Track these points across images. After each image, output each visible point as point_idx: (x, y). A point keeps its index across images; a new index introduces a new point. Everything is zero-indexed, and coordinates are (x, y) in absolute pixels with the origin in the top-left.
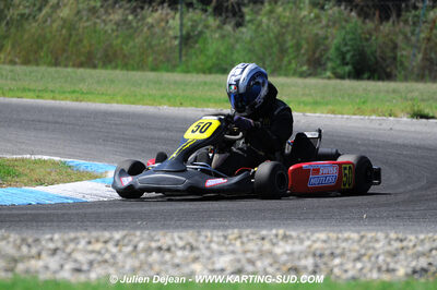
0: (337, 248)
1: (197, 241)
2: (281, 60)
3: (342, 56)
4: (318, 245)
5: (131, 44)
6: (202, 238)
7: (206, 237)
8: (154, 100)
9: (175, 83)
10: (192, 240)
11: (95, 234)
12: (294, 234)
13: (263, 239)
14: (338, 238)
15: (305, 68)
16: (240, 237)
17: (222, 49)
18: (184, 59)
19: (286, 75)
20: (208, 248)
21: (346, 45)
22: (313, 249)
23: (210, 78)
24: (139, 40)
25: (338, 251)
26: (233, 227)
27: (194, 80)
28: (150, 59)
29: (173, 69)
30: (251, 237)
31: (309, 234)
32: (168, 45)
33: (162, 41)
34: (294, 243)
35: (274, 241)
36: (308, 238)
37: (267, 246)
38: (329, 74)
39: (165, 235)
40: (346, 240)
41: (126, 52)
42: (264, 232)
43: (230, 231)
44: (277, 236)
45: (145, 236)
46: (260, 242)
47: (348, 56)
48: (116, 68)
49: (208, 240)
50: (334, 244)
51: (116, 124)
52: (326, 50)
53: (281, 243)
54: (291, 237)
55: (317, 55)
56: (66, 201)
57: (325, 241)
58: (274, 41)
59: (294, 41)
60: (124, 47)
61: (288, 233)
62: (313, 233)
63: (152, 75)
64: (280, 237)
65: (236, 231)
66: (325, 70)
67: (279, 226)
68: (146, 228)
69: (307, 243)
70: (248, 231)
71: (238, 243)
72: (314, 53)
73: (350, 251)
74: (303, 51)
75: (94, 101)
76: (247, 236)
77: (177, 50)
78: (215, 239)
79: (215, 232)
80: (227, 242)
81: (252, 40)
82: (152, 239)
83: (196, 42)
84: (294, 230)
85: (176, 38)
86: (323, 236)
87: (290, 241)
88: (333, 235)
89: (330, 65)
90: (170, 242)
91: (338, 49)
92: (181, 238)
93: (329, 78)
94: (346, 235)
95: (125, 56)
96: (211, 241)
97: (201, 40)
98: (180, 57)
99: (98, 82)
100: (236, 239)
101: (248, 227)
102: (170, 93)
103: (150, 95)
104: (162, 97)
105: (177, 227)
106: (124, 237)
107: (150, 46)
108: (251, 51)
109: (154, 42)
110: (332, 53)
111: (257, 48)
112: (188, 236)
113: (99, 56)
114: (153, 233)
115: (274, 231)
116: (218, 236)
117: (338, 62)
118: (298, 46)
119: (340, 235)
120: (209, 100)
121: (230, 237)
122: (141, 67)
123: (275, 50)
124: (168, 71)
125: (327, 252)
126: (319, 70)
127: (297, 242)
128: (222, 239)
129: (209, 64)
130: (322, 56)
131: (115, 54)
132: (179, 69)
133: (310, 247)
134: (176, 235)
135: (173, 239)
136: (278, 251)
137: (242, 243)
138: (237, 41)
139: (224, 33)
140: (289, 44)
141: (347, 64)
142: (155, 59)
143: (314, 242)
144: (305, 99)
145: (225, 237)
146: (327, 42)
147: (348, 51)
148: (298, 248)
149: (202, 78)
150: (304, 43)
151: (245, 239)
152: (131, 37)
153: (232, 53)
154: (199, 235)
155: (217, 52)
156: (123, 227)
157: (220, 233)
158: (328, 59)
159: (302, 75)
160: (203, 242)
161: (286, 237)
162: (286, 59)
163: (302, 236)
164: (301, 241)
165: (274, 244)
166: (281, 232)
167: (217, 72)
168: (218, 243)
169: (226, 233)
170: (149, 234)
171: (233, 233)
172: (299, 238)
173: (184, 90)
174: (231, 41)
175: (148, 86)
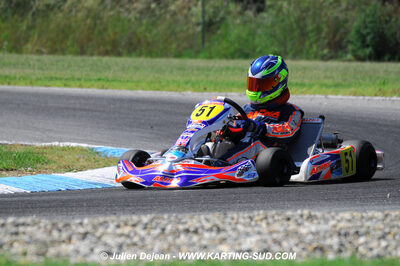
0: (362, 226)
1: (223, 223)
2: (302, 43)
3: (363, 38)
4: (342, 224)
5: (155, 32)
6: (228, 220)
7: (233, 219)
8: (179, 87)
9: (198, 69)
10: (218, 222)
11: (123, 218)
12: (318, 214)
13: (288, 219)
14: (362, 217)
15: (326, 51)
16: (266, 218)
17: (244, 35)
18: (207, 44)
19: (308, 59)
20: (234, 229)
21: (366, 27)
22: (338, 228)
23: (232, 63)
24: (162, 28)
25: (362, 230)
26: (259, 209)
27: (217, 65)
28: (174, 46)
29: (196, 54)
30: (276, 217)
31: (333, 214)
32: (191, 31)
33: (185, 28)
34: (319, 223)
35: (300, 221)
36: (333, 218)
37: (292, 226)
38: (349, 56)
39: (191, 218)
40: (371, 219)
41: (150, 40)
42: (289, 213)
43: (256, 213)
44: (302, 216)
45: (172, 218)
46: (286, 223)
47: (369, 39)
48: (140, 55)
49: (235, 221)
50: (359, 224)
51: (142, 111)
52: (347, 33)
53: (306, 224)
54: (316, 217)
55: (338, 38)
56: (94, 187)
57: (349, 221)
58: (295, 26)
59: (315, 25)
60: (148, 35)
61: (313, 213)
62: (337, 213)
63: (176, 62)
64: (305, 217)
65: (261, 212)
66: (346, 53)
67: (304, 207)
68: (174, 211)
69: (332, 223)
70: (274, 212)
71: (264, 224)
72: (334, 36)
73: (375, 229)
74: (323, 35)
75: (120, 89)
76: (273, 217)
77: (200, 36)
78: (241, 220)
79: (241, 214)
80: (253, 223)
81: (273, 25)
82: (179, 222)
83: (218, 28)
84: (319, 210)
85: (198, 24)
86: (347, 215)
87: (315, 221)
88: (357, 215)
89: (350, 47)
90: (198, 225)
91: (358, 32)
92: (207, 220)
93: (350, 60)
94: (370, 214)
95: (149, 44)
96: (236, 223)
97: (223, 27)
98: (203, 42)
99: (123, 69)
100: (261, 220)
101: (274, 208)
102: (193, 79)
103: (174, 81)
104: (187, 83)
105: (203, 210)
106: (152, 220)
107: (174, 33)
108: (273, 36)
109: (178, 29)
110: (352, 35)
111: (278, 32)
112: (215, 218)
113: (123, 43)
114: (180, 216)
115: (299, 212)
116: (244, 218)
117: (359, 44)
118: (318, 30)
119: (364, 215)
120: (233, 84)
121: (256, 218)
122: (164, 54)
123: (296, 33)
124: (191, 57)
125: (352, 231)
126: (340, 53)
127: (322, 221)
128: (248, 220)
129: (232, 50)
130: (342, 39)
131: (139, 41)
132: (202, 55)
133: (335, 226)
134: (202, 217)
135: (200, 222)
136: (303, 231)
137: (268, 224)
138: (258, 26)
139: (246, 19)
140: (310, 28)
141: (368, 46)
142: (179, 46)
143: (339, 221)
144: (326, 81)
145: (251, 218)
146: (347, 25)
147: (368, 34)
148: (323, 227)
149: (224, 63)
150: (324, 26)
151: (270, 220)
152: (154, 24)
153: (254, 39)
154: (226, 217)
155: (239, 38)
156: (151, 210)
157: (246, 215)
158: (349, 41)
159: (324, 58)
160: (230, 224)
161: (310, 218)
162: (307, 43)
163: (327, 216)
164: (326, 221)
165: (299, 225)
166: (306, 212)
167: (239, 57)
168: (244, 225)
169: (251, 215)
170: (176, 217)
171: (259, 214)
172: (323, 218)
173: (207, 76)
174: (253, 26)
175: (171, 72)
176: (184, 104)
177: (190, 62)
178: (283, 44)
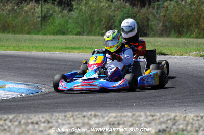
0: (121, 120)
1: (51, 118)
2: (92, 27)
4: (112, 119)
5: (16, 21)
6: (53, 117)
7: (56, 116)
8: (29, 49)
9: (39, 40)
10: (48, 118)
12: (100, 114)
13: (84, 117)
14: (121, 116)
15: (104, 31)
16: (73, 116)
17: (62, 23)
18: (43, 28)
19: (95, 35)
20: (57, 122)
22: (109, 121)
23: (56, 37)
24: (20, 19)
25: (121, 122)
26: (69, 111)
27: (49, 38)
28: (26, 28)
29: (38, 33)
30: (78, 116)
31: (107, 114)
32: (35, 21)
33: (32, 19)
34: (100, 119)
35: (90, 117)
36: (107, 116)
37: (86, 120)
39: (35, 116)
40: (126, 116)
41: (14, 25)
42: (85, 113)
43: (67, 113)
44: (91, 115)
45: (25, 116)
46: (83, 118)
49: (56, 118)
50: (119, 119)
52: (115, 22)
53: (93, 119)
54: (98, 115)
55: (110, 24)
57: (115, 117)
58: (88, 18)
59: (98, 18)
60: (13, 22)
61: (97, 113)
62: (109, 113)
63: (27, 36)
64: (93, 115)
65: (71, 113)
67: (92, 110)
68: (26, 113)
69: (106, 118)
70: (77, 113)
71: (72, 119)
73: (128, 121)
74: (103, 23)
77: (40, 23)
78: (60, 117)
79: (60, 114)
80: (66, 119)
81: (77, 18)
82: (28, 118)
83: (49, 19)
85: (39, 17)
86: (114, 115)
87: (98, 118)
88: (119, 114)
90: (38, 120)
92: (43, 117)
94: (125, 114)
95: (13, 27)
96: (58, 119)
97: (51, 18)
98: (42, 26)
100: (71, 117)
101: (77, 111)
102: (36, 45)
103: (26, 46)
104: (33, 47)
105: (41, 112)
106: (14, 118)
107: (26, 21)
108: (77, 23)
109: (28, 20)
111: (80, 21)
112: (47, 116)
114: (29, 115)
115: (90, 113)
116: (62, 116)
118: (100, 20)
119: (122, 114)
121: (68, 116)
122: (21, 32)
123: (89, 22)
124: (35, 34)
125: (116, 123)
127: (101, 118)
128: (64, 117)
129: (56, 30)
130: (112, 25)
131: (8, 25)
132: (41, 33)
133: (107, 120)
134: (40, 116)
135: (39, 118)
136: (92, 122)
137: (74, 119)
138: (70, 18)
139: (63, 14)
140: (96, 19)
142: (29, 28)
143: (110, 117)
145: (65, 116)
148: (102, 121)
149: (52, 37)
150: (103, 18)
151: (75, 117)
152: (16, 17)
153: (67, 24)
154: (52, 115)
155: (60, 24)
156: (14, 112)
157: (63, 114)
160: (54, 119)
161: (95, 116)
162: (94, 27)
163: (104, 115)
164: (103, 117)
165: (90, 119)
166: (93, 113)
168: (62, 119)
169: (65, 114)
170: (27, 116)
171: (69, 114)
172: (102, 116)
173: (43, 44)
174: (67, 18)
175: (25, 42)
176: (31, 58)
177: (35, 36)
178: (82, 27)
